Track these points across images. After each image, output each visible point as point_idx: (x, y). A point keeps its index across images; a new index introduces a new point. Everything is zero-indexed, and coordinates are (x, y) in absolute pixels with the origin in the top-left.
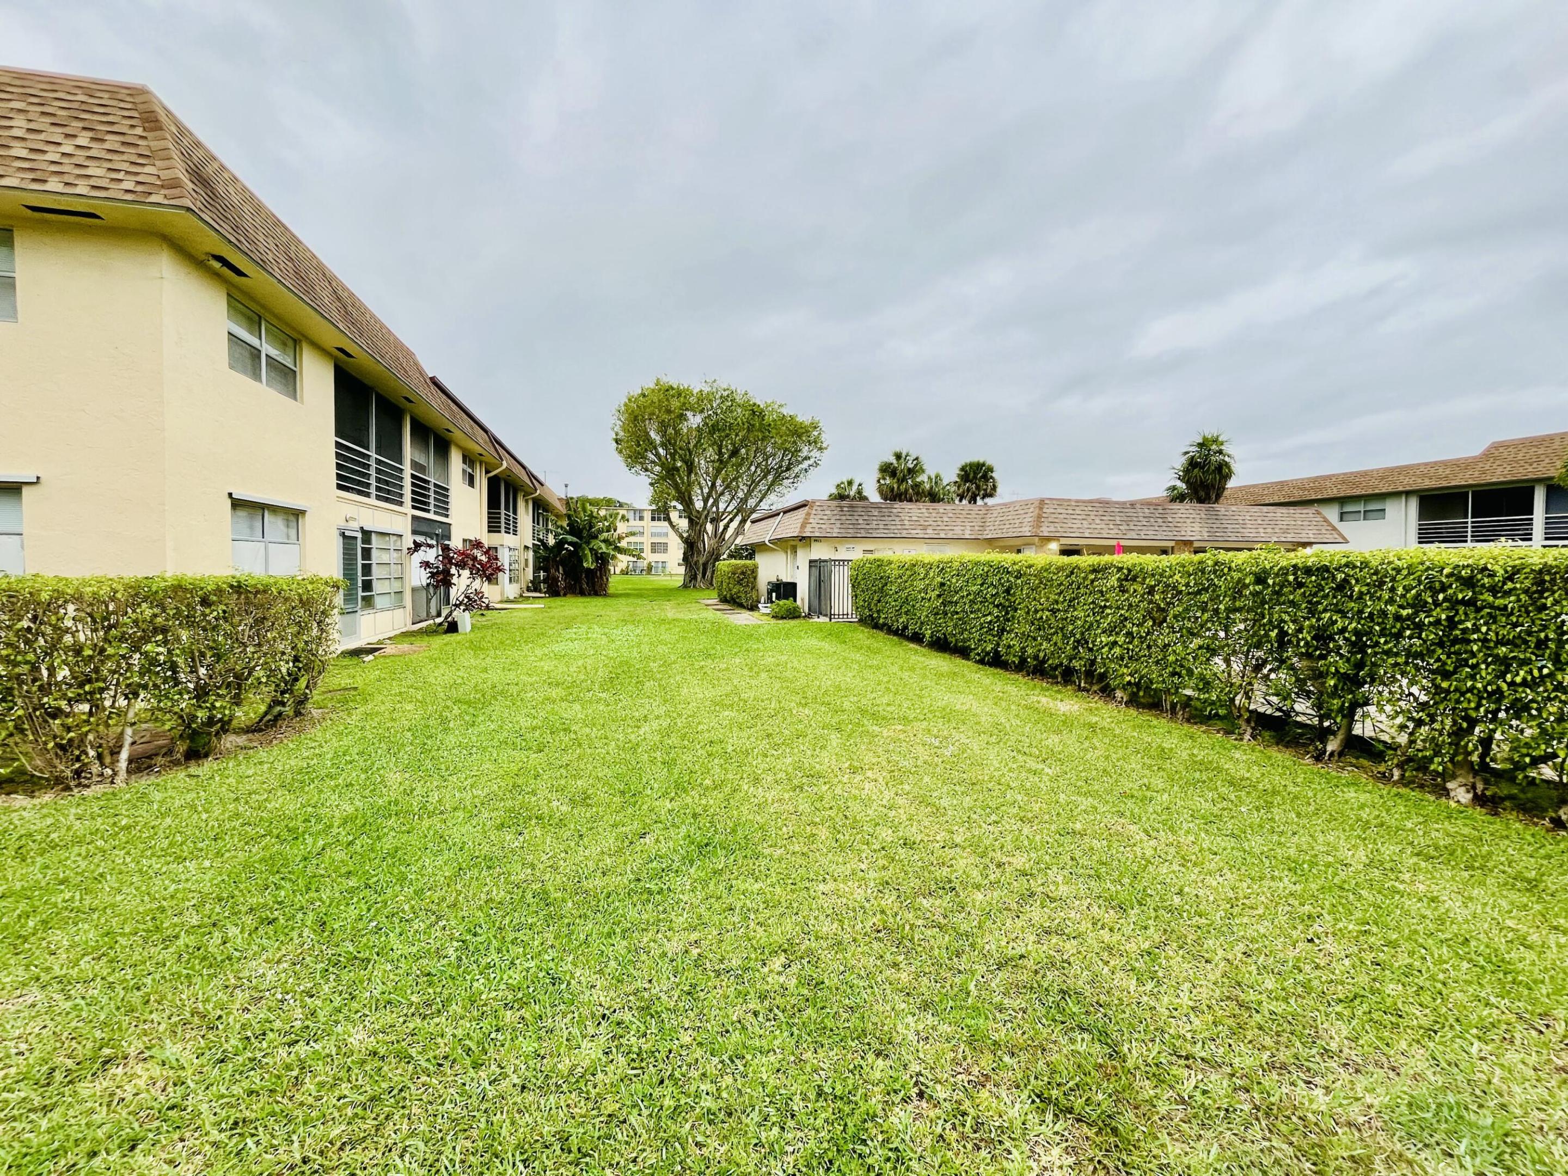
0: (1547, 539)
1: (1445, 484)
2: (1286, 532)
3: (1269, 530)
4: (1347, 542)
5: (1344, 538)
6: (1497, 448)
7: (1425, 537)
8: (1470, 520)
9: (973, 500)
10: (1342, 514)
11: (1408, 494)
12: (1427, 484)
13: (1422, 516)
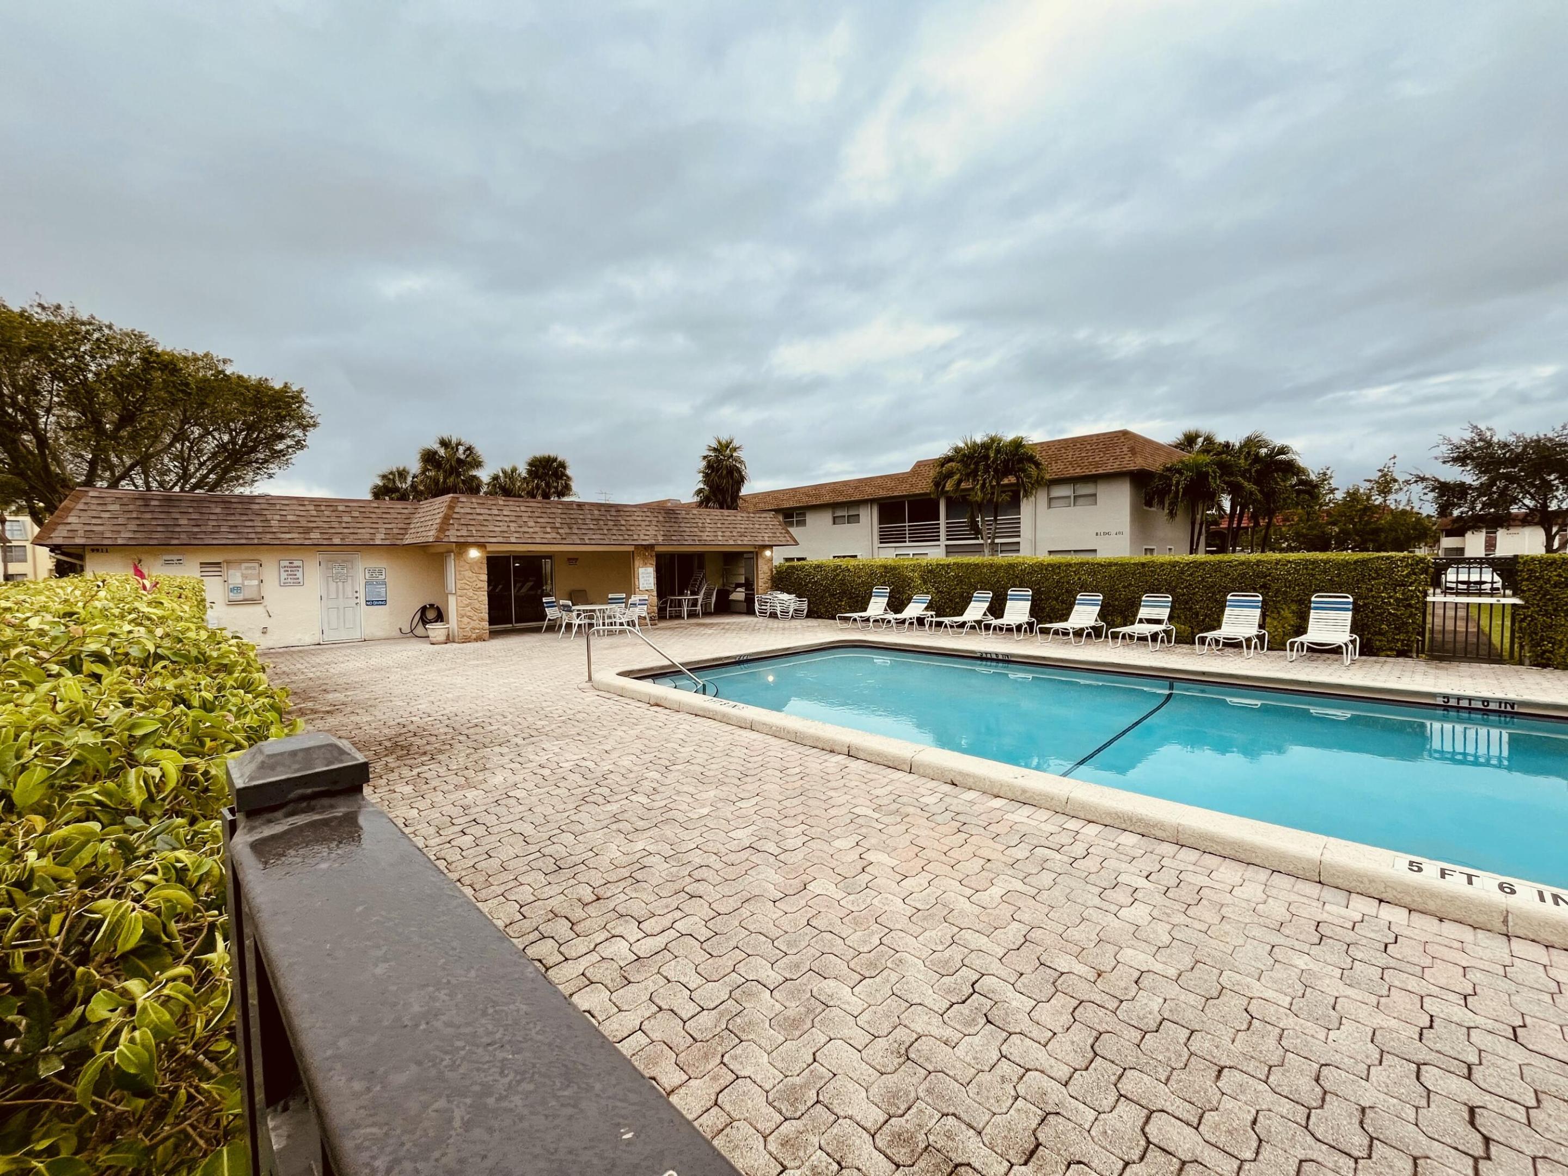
0: (948, 539)
1: (891, 494)
2: (742, 535)
3: (728, 534)
4: (797, 544)
5: (795, 540)
6: (919, 467)
7: (885, 538)
8: (907, 524)
9: (546, 496)
10: (834, 518)
11: (871, 501)
12: (882, 493)
13: (881, 521)
